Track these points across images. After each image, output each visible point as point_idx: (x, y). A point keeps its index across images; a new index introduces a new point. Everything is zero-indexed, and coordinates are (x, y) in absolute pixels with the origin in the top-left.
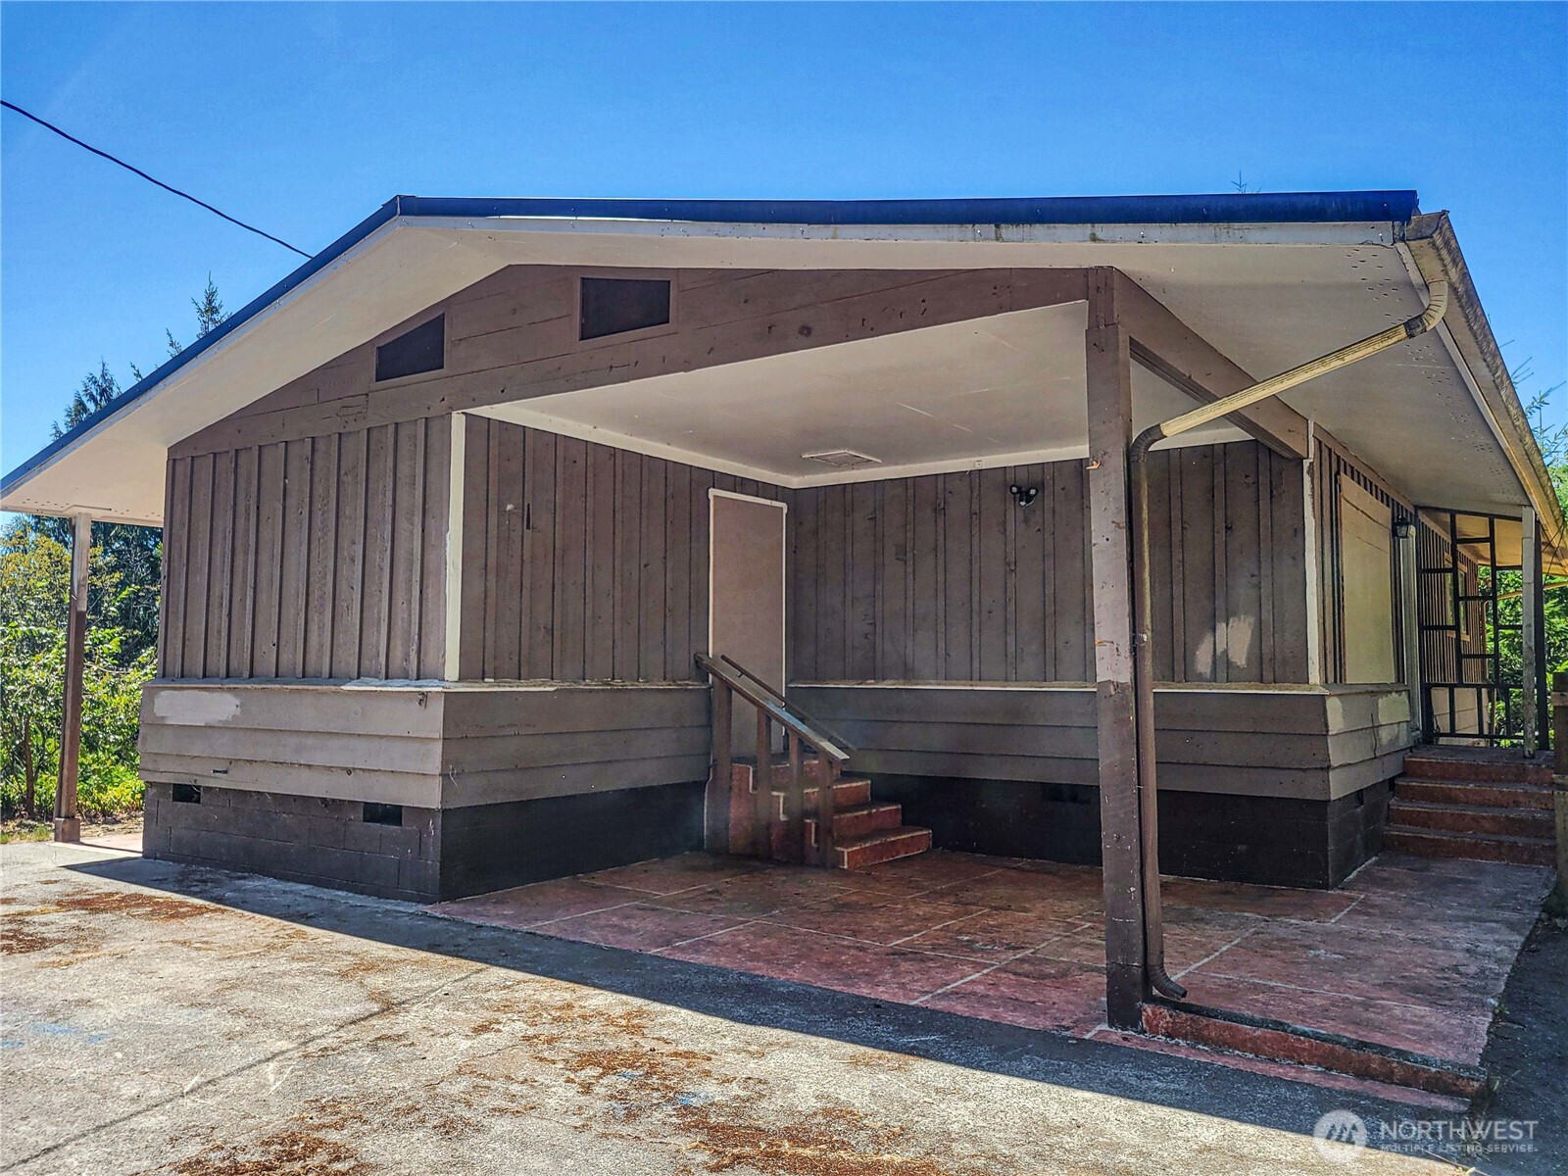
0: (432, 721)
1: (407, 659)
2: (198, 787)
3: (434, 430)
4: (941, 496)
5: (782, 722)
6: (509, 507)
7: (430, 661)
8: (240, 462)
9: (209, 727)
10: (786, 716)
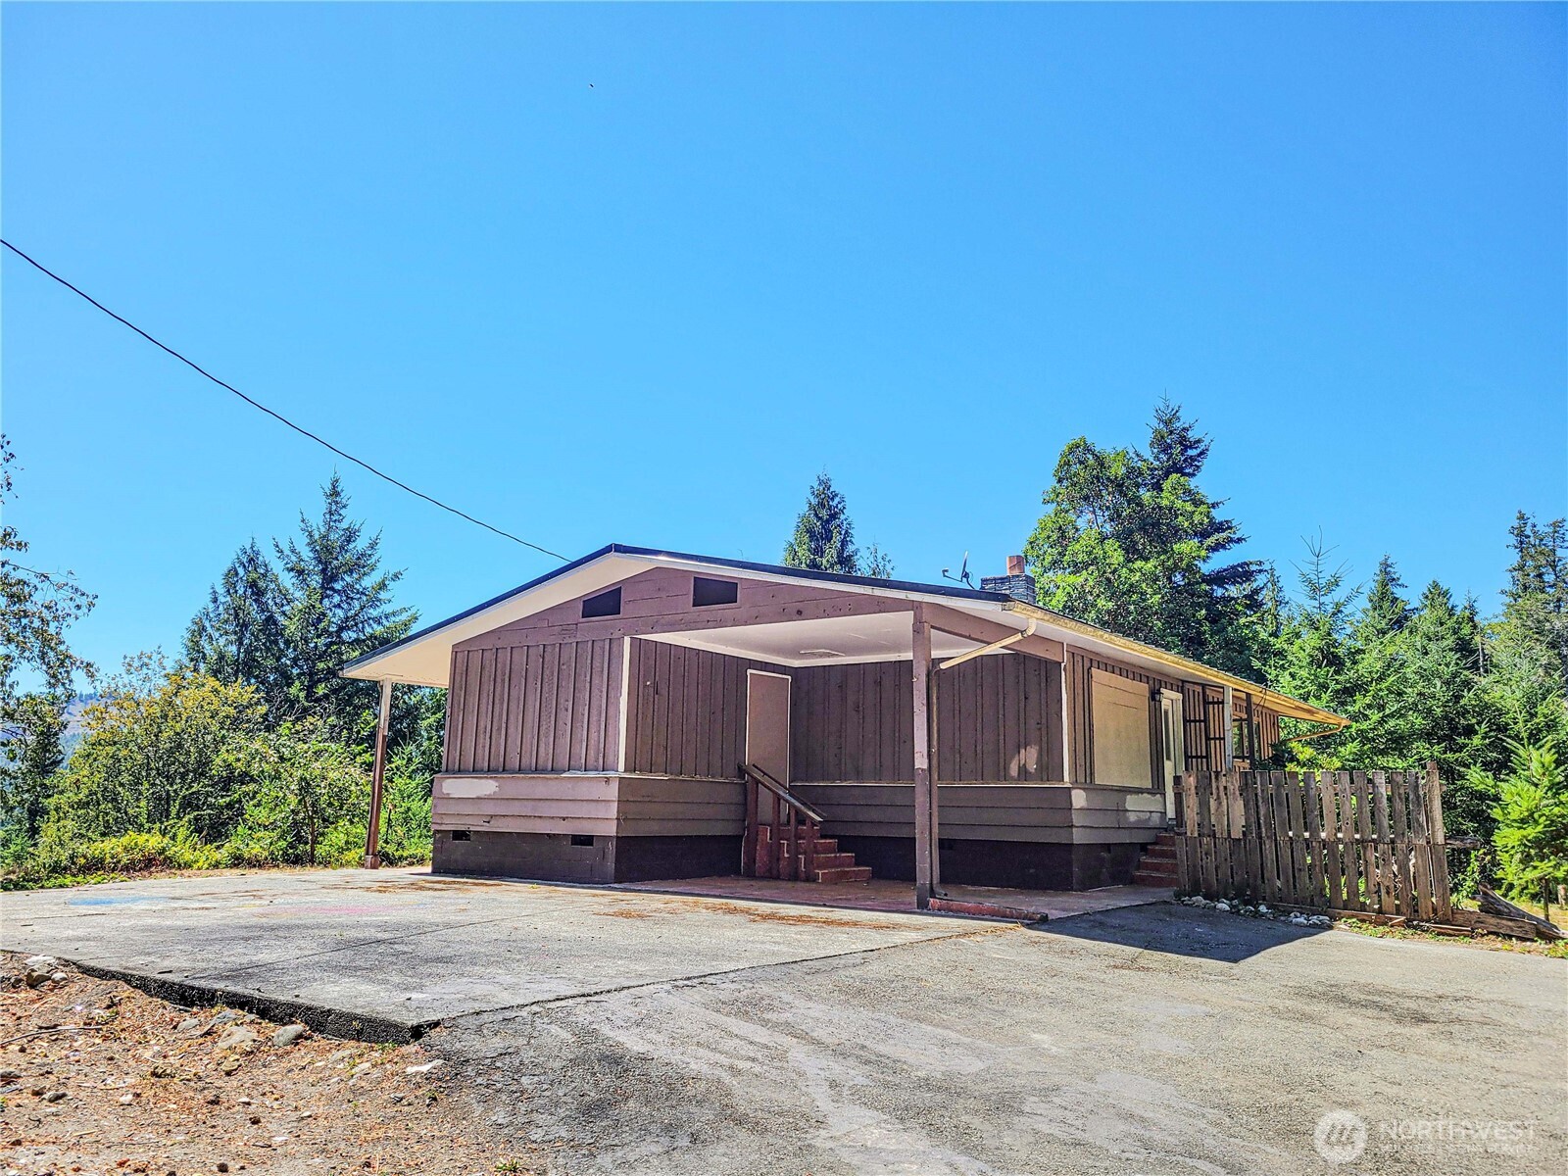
0: (612, 792)
1: (597, 760)
2: (470, 832)
3: (614, 643)
4: (878, 675)
5: (787, 801)
6: (648, 683)
7: (610, 759)
8: (499, 655)
9: (478, 798)
10: (788, 797)
